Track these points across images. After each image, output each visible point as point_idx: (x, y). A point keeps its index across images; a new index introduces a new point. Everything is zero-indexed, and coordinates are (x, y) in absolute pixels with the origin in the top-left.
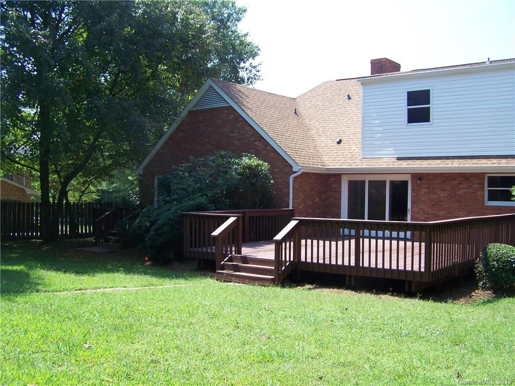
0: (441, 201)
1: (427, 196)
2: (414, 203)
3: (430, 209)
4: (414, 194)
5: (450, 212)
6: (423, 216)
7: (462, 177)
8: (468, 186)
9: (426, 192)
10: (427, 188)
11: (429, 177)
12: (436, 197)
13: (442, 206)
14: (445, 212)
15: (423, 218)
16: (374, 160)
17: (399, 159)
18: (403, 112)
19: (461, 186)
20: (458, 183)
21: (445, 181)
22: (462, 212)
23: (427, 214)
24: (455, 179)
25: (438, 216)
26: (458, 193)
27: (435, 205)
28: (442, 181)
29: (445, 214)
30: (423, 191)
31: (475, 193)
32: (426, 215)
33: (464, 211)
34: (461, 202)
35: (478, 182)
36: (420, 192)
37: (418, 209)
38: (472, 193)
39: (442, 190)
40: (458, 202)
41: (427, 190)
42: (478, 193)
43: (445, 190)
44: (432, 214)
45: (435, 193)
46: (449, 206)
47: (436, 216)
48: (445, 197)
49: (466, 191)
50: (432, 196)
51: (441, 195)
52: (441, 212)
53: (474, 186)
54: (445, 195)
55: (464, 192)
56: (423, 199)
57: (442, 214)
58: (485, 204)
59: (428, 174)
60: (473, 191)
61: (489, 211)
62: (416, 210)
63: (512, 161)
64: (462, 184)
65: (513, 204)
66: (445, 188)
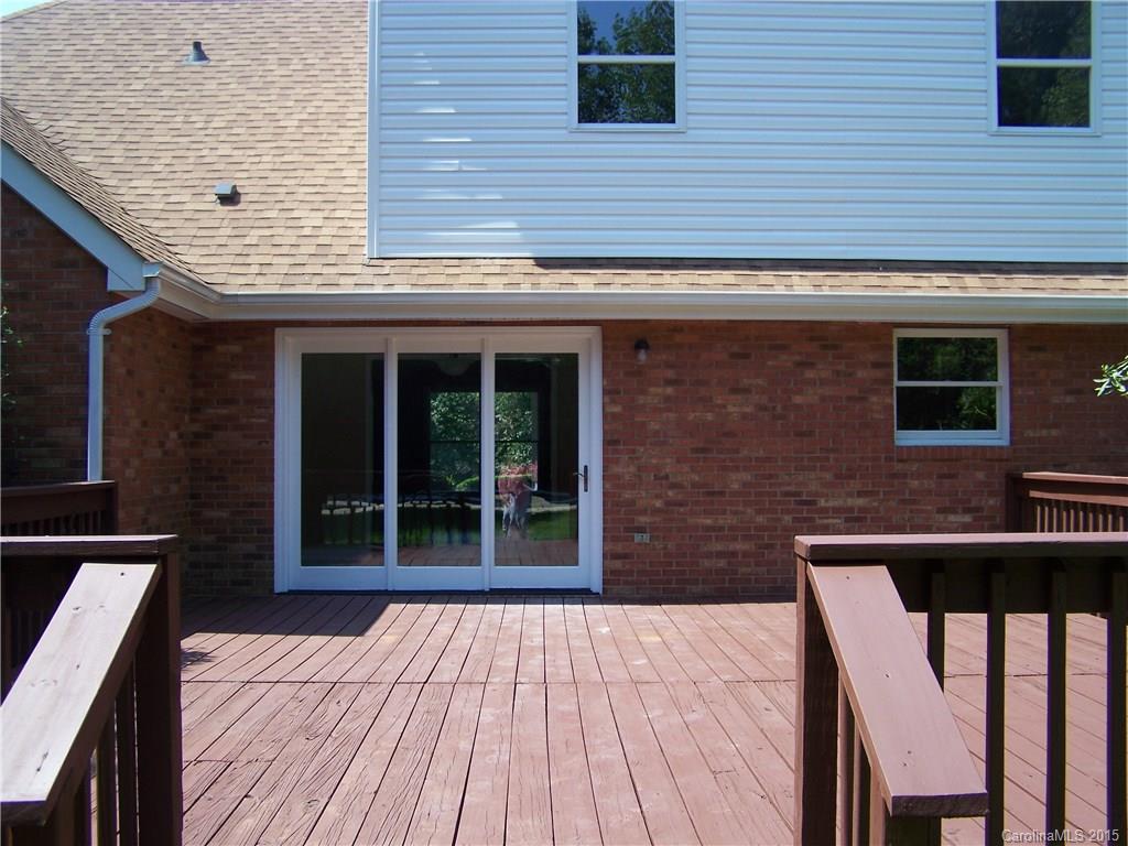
1: (672, 416)
2: (616, 442)
3: (686, 468)
4: (617, 409)
5: (771, 476)
6: (657, 497)
7: (812, 339)
8: (838, 373)
9: (667, 399)
10: (669, 382)
11: (678, 338)
12: (710, 417)
13: (737, 451)
14: (746, 476)
15: (658, 504)
16: (436, 268)
17: (544, 263)
18: (560, 77)
19: (809, 374)
20: (800, 364)
21: (746, 356)
22: (813, 475)
23: (673, 486)
24: (783, 348)
25: (722, 493)
26: (798, 399)
27: (704, 450)
28: (734, 356)
29: (745, 484)
30: (657, 393)
31: (863, 399)
32: (670, 493)
33: (823, 469)
34: (811, 433)
35: (871, 357)
36: (641, 400)
37: (632, 469)
38: (850, 398)
39: (735, 390)
40: (800, 434)
41: (669, 390)
42: (874, 399)
43: (747, 391)
44: (694, 485)
45: (707, 401)
46: (761, 453)
47: (712, 494)
48: (744, 416)
49: (828, 391)
50: (691, 417)
51: (731, 409)
52: (733, 476)
53: (860, 374)
54: (748, 410)
55: (823, 399)
56: (654, 426)
57: (735, 486)
58: (898, 443)
59: (676, 327)
60: (856, 393)
61: (915, 467)
62: (626, 470)
63: (1000, 280)
64: (811, 365)
65: (996, 438)
66: (746, 382)
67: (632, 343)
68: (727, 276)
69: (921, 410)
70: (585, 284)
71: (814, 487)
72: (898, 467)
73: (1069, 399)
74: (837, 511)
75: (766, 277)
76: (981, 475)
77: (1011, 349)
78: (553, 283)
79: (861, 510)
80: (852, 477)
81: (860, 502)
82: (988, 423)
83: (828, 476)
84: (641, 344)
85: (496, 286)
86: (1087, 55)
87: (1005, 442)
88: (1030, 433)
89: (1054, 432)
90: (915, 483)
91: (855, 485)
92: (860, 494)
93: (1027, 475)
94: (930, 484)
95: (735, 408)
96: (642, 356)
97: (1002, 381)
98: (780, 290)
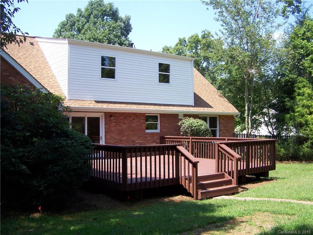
0: (123, 131)
1: (115, 128)
2: (107, 132)
3: (117, 136)
4: (107, 127)
5: (129, 138)
6: (113, 141)
7: (135, 115)
8: (138, 121)
9: (115, 125)
10: (115, 122)
11: (116, 115)
12: (121, 128)
13: (124, 133)
14: (126, 138)
15: (113, 142)
17: (96, 102)
19: (134, 121)
20: (133, 119)
21: (126, 118)
22: (135, 137)
23: (115, 139)
24: (130, 117)
25: (122, 140)
26: (133, 125)
27: (120, 133)
28: (124, 118)
29: (126, 139)
30: (113, 124)
31: (141, 125)
32: (115, 141)
33: (136, 136)
34: (134, 131)
35: (143, 118)
36: (111, 125)
37: (110, 137)
38: (140, 125)
39: (124, 124)
40: (133, 131)
41: (115, 124)
42: (143, 125)
43: (125, 124)
44: (119, 139)
45: (120, 125)
46: (128, 134)
47: (121, 141)
48: (126, 128)
49: (137, 124)
50: (118, 128)
51: (124, 127)
52: (124, 138)
53: (141, 121)
54: (126, 127)
55: (136, 125)
56: (113, 130)
57: (124, 139)
58: (146, 132)
59: (116, 113)
60: (140, 124)
61: (148, 136)
62: (108, 137)
63: (160, 107)
64: (135, 120)
65: (158, 131)
66: (126, 122)
67: (109, 115)
70: (105, 106)
71: (135, 139)
72: (146, 136)
73: (168, 125)
74: (138, 143)
75: (130, 106)
76: (157, 137)
77: (160, 117)
78: (100, 106)
79: (142, 143)
80: (140, 137)
81: (141, 141)
82: (156, 128)
83: (137, 137)
84: (111, 116)
85: (91, 106)
87: (159, 132)
88: (163, 130)
89: (166, 130)
90: (148, 138)
91: (141, 139)
92: (142, 140)
93: (165, 137)
94: (150, 138)
95: (124, 126)
96: (112, 118)
97: (159, 122)
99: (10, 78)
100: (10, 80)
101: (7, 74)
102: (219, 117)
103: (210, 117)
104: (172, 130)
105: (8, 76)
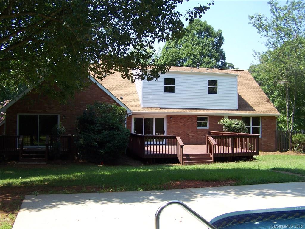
0: (180, 127)
1: (174, 125)
2: (168, 128)
3: (175, 131)
4: (168, 124)
7: (189, 117)
10: (174, 121)
11: (175, 117)
12: (178, 125)
13: (181, 129)
14: (182, 132)
16: (150, 109)
17: (161, 108)
18: (163, 87)
19: (188, 121)
21: (182, 119)
24: (186, 118)
25: (179, 134)
26: (187, 123)
27: (177, 129)
29: (182, 133)
30: (172, 123)
32: (174, 134)
34: (188, 127)
35: (195, 119)
36: (171, 123)
38: (193, 123)
39: (181, 122)
40: (187, 127)
41: (174, 122)
42: (195, 123)
43: (182, 122)
44: (176, 133)
45: (178, 123)
46: (183, 129)
49: (190, 122)
50: (176, 125)
52: (180, 132)
53: (194, 121)
54: (182, 124)
55: (190, 123)
56: (172, 126)
58: (197, 128)
59: (175, 115)
61: (199, 131)
62: (169, 131)
63: (208, 111)
64: (188, 120)
65: (207, 128)
66: (182, 121)
67: (170, 117)
68: (180, 110)
69: (199, 125)
70: (166, 111)
71: (189, 133)
72: (197, 131)
73: (215, 123)
74: (191, 136)
75: (184, 110)
76: (206, 132)
77: (209, 118)
79: (194, 135)
80: (193, 132)
81: (193, 135)
82: (206, 126)
83: (190, 132)
84: (171, 118)
85: (157, 111)
86: (217, 86)
87: (208, 128)
88: (211, 127)
89: (214, 127)
90: (199, 133)
91: (193, 133)
92: (194, 134)
93: (211, 132)
94: (201, 133)
95: (181, 124)
96: (171, 119)
97: (208, 122)
98: (186, 112)
99: (102, 97)
100: (103, 98)
101: (101, 95)
102: (262, 118)
103: (252, 118)
104: (218, 127)
105: (101, 96)
